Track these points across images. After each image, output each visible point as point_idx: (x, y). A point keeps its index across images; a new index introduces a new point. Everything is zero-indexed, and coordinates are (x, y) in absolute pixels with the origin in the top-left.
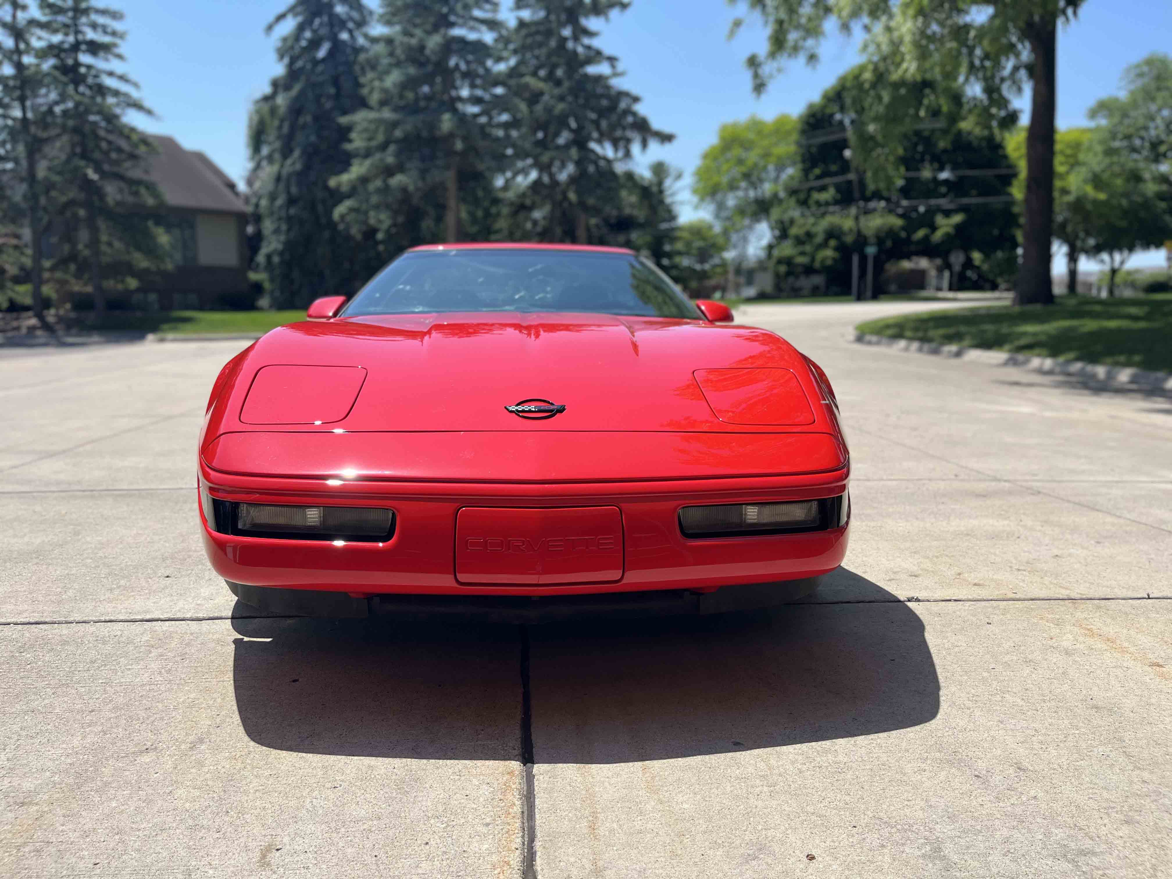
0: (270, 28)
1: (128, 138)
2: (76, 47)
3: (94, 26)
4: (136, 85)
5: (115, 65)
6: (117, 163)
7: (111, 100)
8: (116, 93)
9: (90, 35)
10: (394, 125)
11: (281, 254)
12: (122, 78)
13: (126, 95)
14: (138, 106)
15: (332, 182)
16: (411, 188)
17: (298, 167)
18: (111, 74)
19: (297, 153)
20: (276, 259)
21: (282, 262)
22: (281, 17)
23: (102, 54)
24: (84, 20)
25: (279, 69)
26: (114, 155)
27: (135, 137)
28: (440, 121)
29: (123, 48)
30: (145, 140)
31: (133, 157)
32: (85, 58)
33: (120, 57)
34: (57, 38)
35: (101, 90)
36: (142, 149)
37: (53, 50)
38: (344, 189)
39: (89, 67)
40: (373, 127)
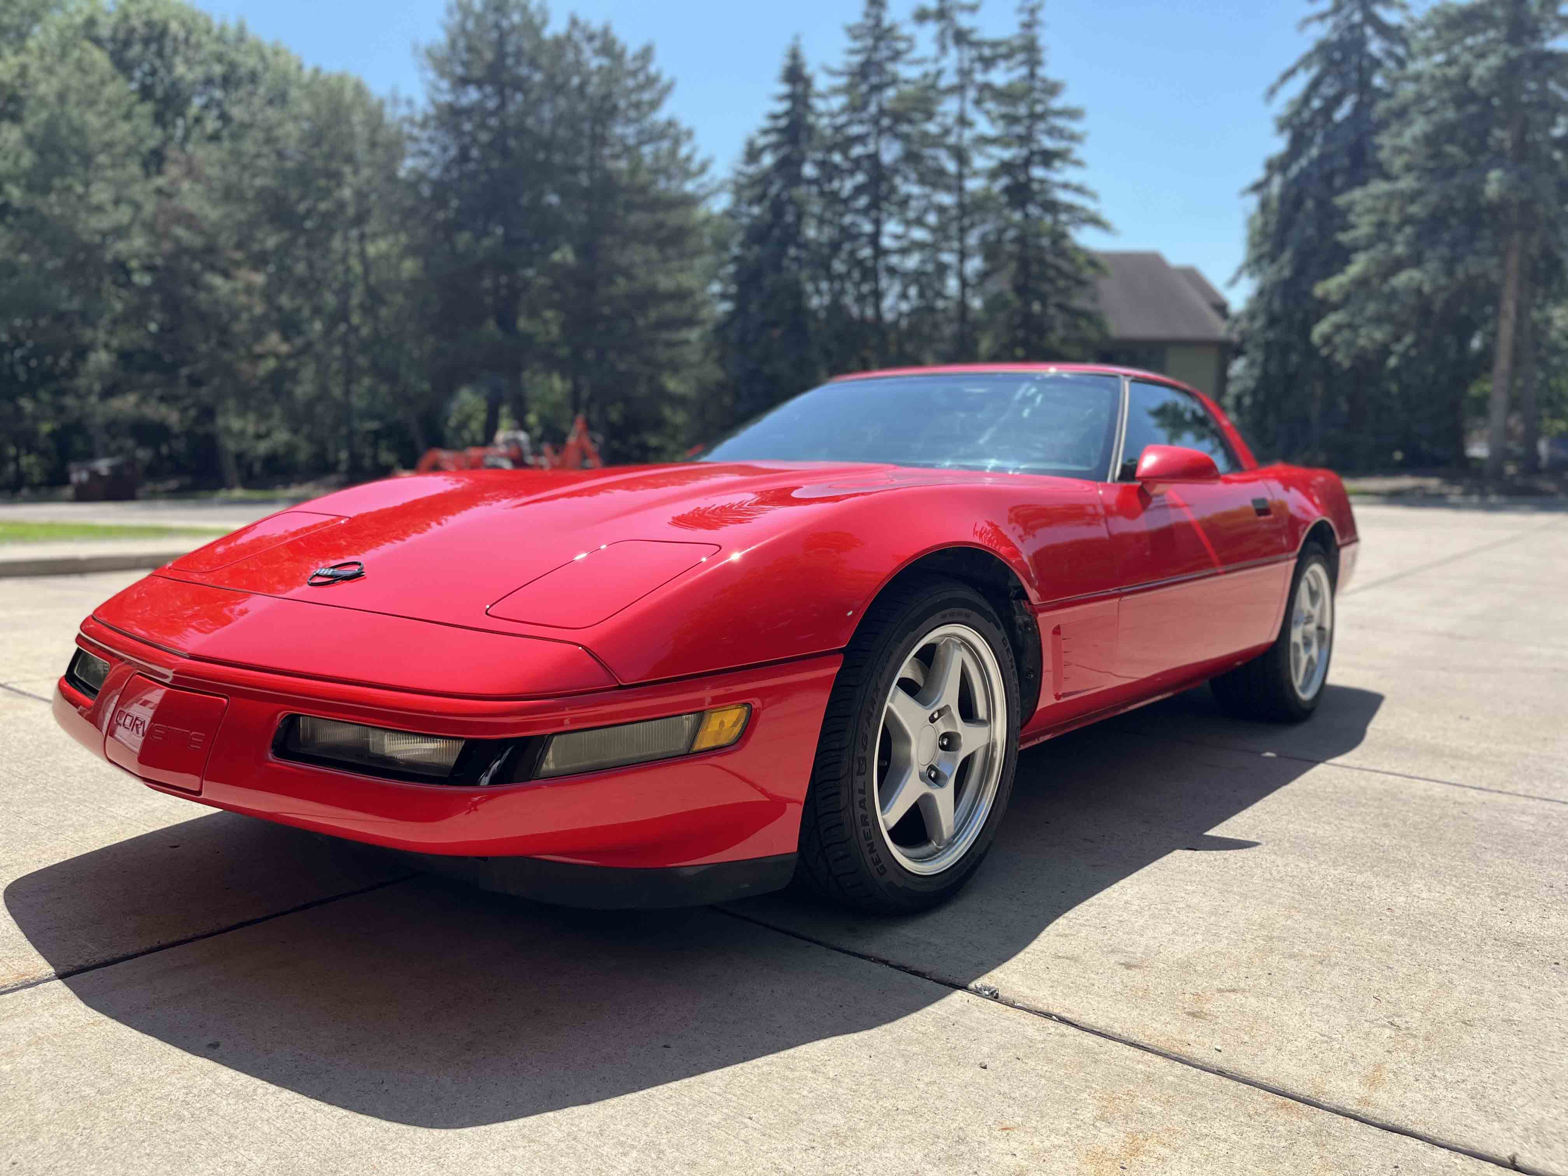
0: (1272, 92)
1: (1072, 261)
2: (1027, 163)
3: (1052, 132)
4: (1094, 196)
5: (1070, 174)
6: (1065, 291)
7: (1063, 217)
8: (1070, 208)
9: (1048, 143)
10: (1413, 197)
11: (1254, 393)
12: (1079, 190)
13: (1082, 209)
14: (1095, 221)
15: (1319, 290)
16: (1427, 288)
17: (1287, 273)
18: (1066, 186)
19: (1287, 255)
20: (1247, 401)
21: (1255, 404)
22: (1290, 73)
23: (1057, 164)
24: (1041, 126)
25: (1279, 145)
26: (1061, 283)
27: (1081, 259)
28: (1484, 181)
29: (1079, 152)
30: (1093, 261)
31: (1081, 283)
32: (1038, 172)
33: (1078, 163)
34: (1007, 154)
35: (1052, 207)
36: (1088, 273)
37: (1006, 167)
38: (1335, 298)
39: (1042, 181)
40: (1380, 204)
